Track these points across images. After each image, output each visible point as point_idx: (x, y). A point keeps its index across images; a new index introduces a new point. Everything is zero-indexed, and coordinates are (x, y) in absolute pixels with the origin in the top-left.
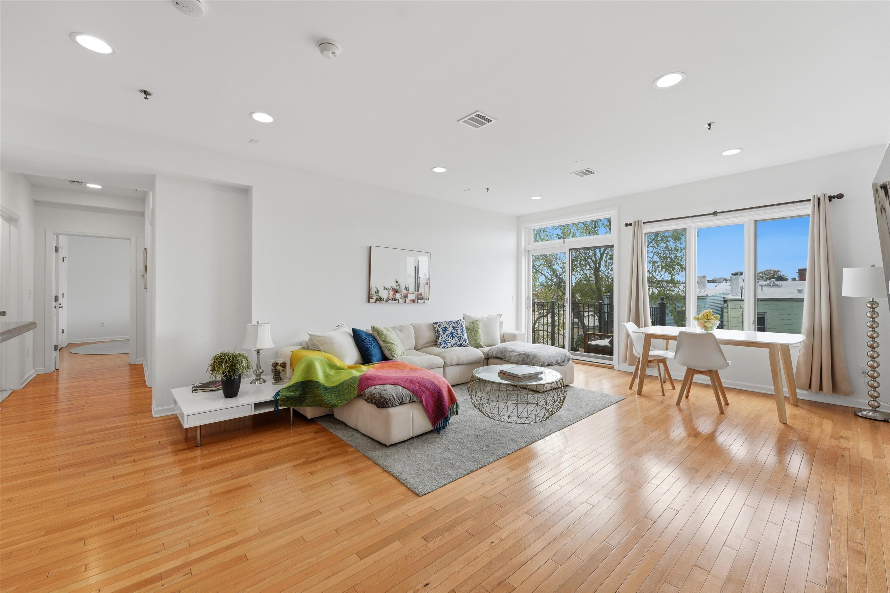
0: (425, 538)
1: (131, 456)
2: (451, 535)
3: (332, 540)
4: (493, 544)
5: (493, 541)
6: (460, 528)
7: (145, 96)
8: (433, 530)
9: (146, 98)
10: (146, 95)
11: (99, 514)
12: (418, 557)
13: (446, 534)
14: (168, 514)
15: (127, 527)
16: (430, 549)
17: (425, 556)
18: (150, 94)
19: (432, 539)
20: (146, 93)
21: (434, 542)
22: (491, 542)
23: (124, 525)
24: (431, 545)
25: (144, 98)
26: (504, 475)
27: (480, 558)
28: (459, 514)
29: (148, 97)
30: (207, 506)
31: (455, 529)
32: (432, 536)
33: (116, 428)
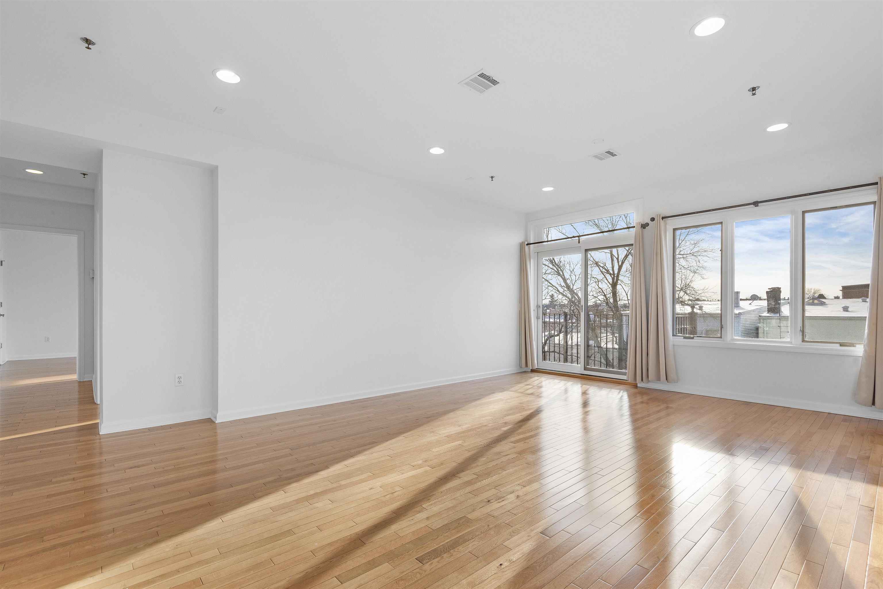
0: (420, 560)
1: (70, 474)
2: (451, 556)
3: (307, 563)
4: (502, 566)
5: (501, 563)
6: (463, 549)
7: (87, 45)
8: (429, 550)
9: (88, 48)
10: (89, 45)
11: (26, 535)
12: (411, 581)
13: (445, 555)
14: (110, 535)
15: (58, 549)
16: (425, 571)
17: (420, 579)
18: (93, 44)
19: (428, 561)
20: (88, 41)
21: (432, 563)
22: (499, 564)
23: (54, 547)
24: (427, 567)
25: (86, 47)
26: (513, 492)
27: (486, 582)
28: (460, 534)
29: (90, 46)
30: (157, 526)
31: (456, 550)
32: (429, 557)
33: (55, 445)
